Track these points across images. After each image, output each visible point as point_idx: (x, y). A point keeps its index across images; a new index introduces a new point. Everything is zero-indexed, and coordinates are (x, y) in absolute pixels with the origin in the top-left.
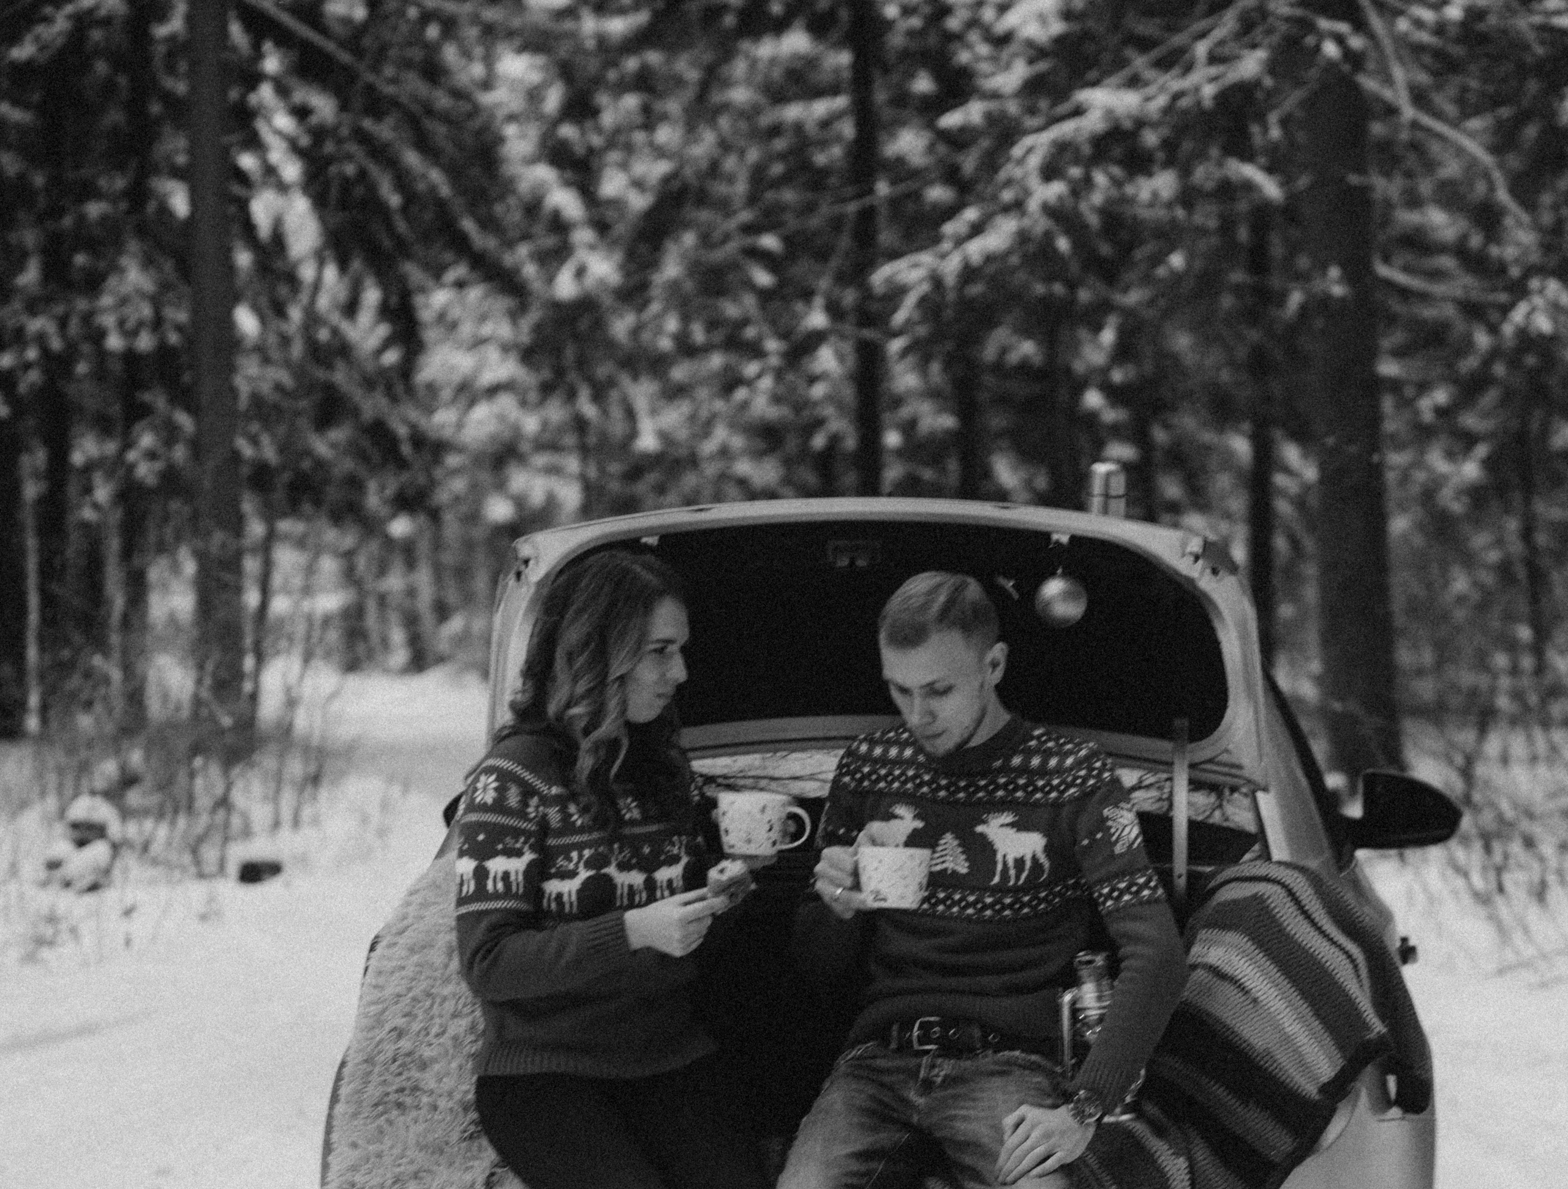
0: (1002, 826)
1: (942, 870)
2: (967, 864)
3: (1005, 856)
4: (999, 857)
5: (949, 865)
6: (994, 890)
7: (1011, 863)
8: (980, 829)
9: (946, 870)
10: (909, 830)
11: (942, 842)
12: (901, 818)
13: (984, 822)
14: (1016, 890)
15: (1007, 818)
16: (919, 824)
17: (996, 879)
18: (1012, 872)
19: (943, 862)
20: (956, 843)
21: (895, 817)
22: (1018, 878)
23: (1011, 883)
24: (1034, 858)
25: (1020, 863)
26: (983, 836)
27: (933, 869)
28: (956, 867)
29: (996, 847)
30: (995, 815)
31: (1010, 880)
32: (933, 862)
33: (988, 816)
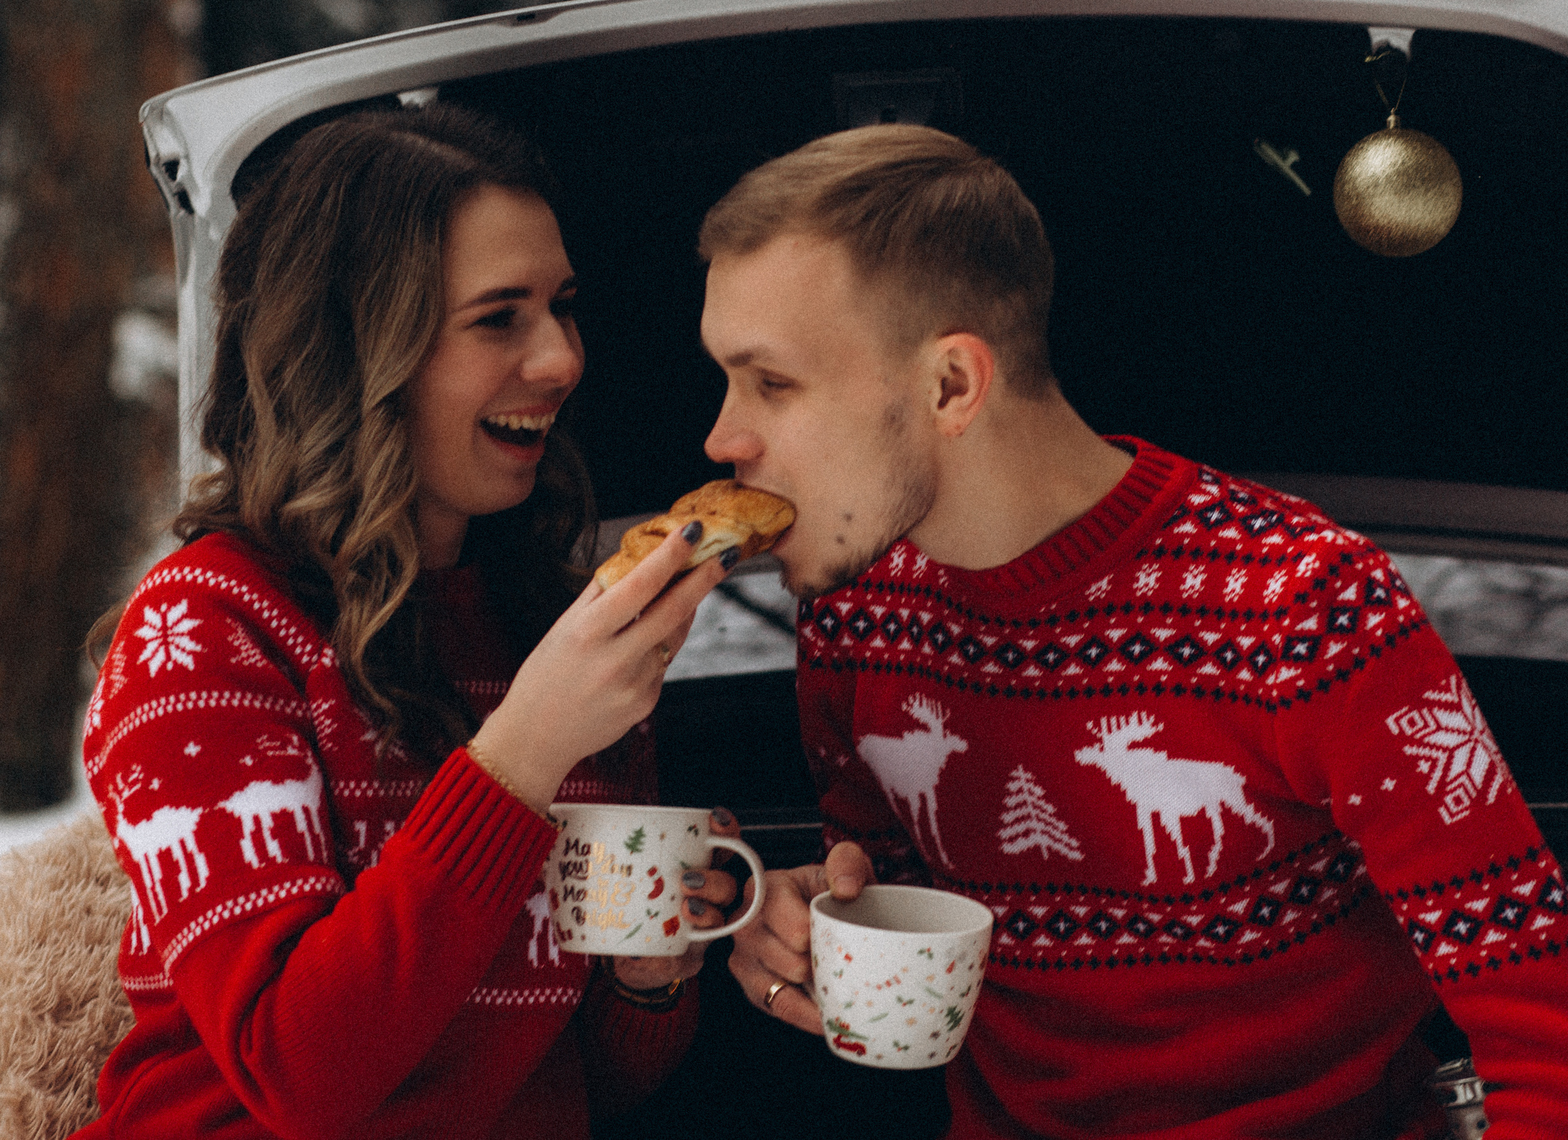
0: (1134, 745)
1: (1033, 851)
2: (1074, 843)
3: (1156, 817)
4: (1144, 823)
5: (1038, 840)
6: (1155, 897)
9: (1037, 849)
11: (1011, 785)
12: (924, 727)
13: (1092, 740)
15: (1141, 727)
16: (959, 743)
17: (1150, 871)
18: (1184, 852)
19: (1026, 834)
20: (1039, 790)
21: (911, 724)
22: (1200, 862)
23: (1190, 878)
24: (1229, 814)
25: (1195, 828)
26: (1096, 773)
27: (1008, 848)
28: (1057, 846)
29: (1130, 796)
30: (1113, 720)
31: (1185, 875)
32: (1005, 834)
33: (1097, 725)
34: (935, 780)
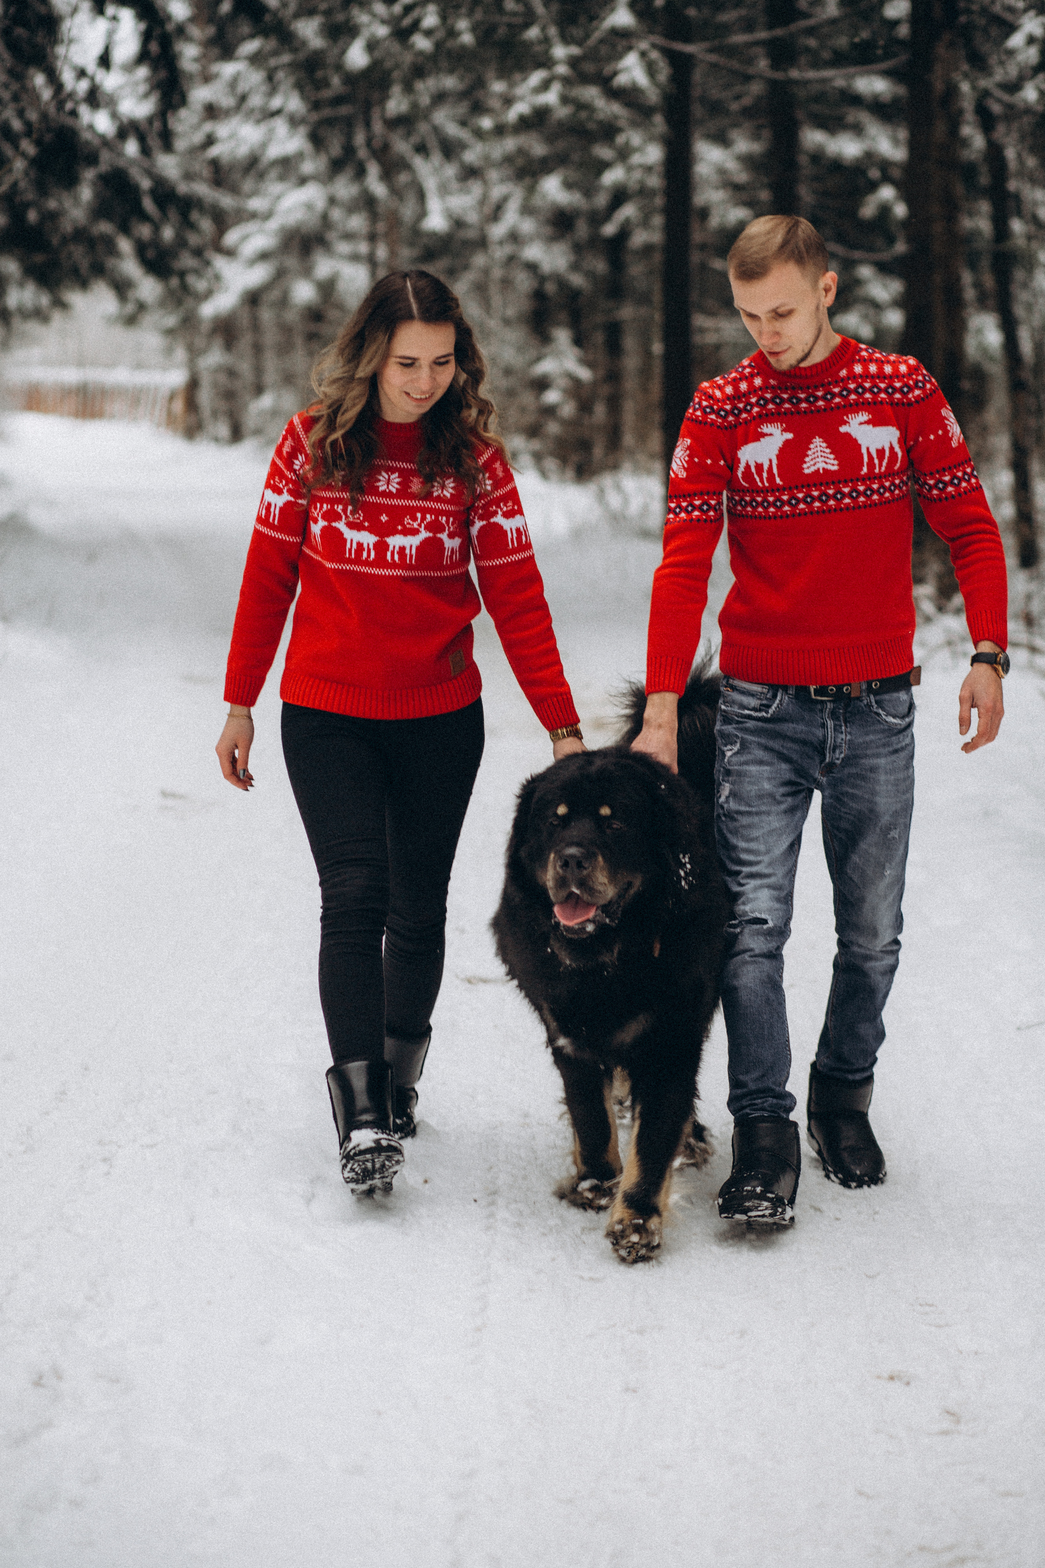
0: (861, 424)
1: (816, 471)
2: (836, 462)
3: (868, 449)
4: (864, 451)
5: (821, 466)
6: (863, 479)
7: (874, 455)
8: (843, 429)
9: (819, 469)
10: (780, 444)
11: (812, 446)
12: (771, 435)
13: (845, 423)
14: (880, 477)
15: (864, 417)
16: (790, 436)
17: (865, 470)
18: (876, 461)
19: (814, 465)
20: (824, 445)
21: (764, 435)
22: (880, 465)
23: (877, 471)
24: (892, 448)
25: (881, 452)
26: (848, 435)
27: (807, 471)
28: (826, 466)
29: (860, 442)
30: (853, 415)
31: (875, 468)
32: (805, 466)
33: (848, 417)
34: (777, 452)
